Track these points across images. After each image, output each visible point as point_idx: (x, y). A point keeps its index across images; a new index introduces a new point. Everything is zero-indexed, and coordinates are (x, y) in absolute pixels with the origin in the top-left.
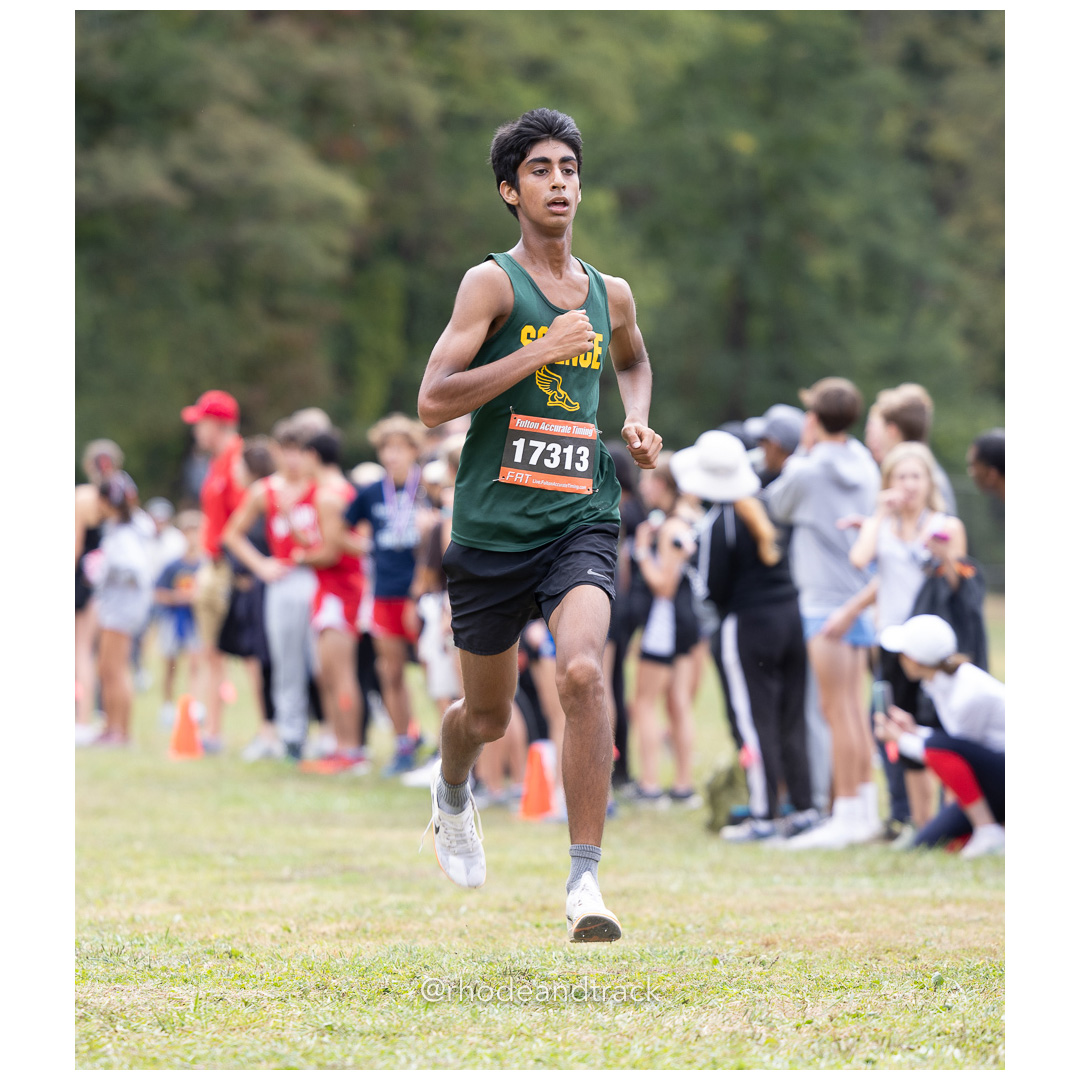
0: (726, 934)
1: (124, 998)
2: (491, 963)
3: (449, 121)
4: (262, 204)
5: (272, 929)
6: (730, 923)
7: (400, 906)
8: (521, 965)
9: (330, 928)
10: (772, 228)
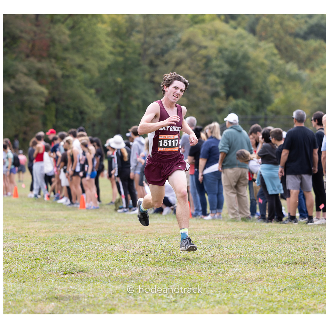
0: (119, 231)
1: (6, 245)
2: (75, 237)
3: (63, 76)
4: (28, 92)
5: (33, 231)
6: (120, 229)
7: (57, 226)
8: (80, 238)
9: (44, 231)
10: (125, 96)
